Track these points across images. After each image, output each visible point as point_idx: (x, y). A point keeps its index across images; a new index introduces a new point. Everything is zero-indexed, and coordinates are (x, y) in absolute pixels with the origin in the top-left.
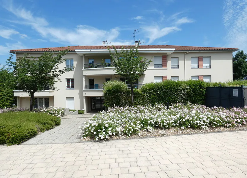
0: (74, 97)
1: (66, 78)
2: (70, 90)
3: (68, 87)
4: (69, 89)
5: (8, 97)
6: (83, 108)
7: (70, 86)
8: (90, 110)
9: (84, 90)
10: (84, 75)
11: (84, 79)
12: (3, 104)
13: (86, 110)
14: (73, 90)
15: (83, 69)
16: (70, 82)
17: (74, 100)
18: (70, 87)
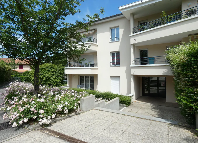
0: (119, 77)
1: (111, 52)
2: (116, 66)
3: (113, 63)
4: (114, 65)
5: (59, 74)
6: (131, 93)
7: (116, 61)
8: (141, 95)
9: (132, 65)
10: (132, 44)
11: (132, 50)
12: (54, 80)
13: (134, 95)
14: (119, 66)
15: (130, 35)
16: (116, 57)
17: (119, 80)
18: (116, 63)
